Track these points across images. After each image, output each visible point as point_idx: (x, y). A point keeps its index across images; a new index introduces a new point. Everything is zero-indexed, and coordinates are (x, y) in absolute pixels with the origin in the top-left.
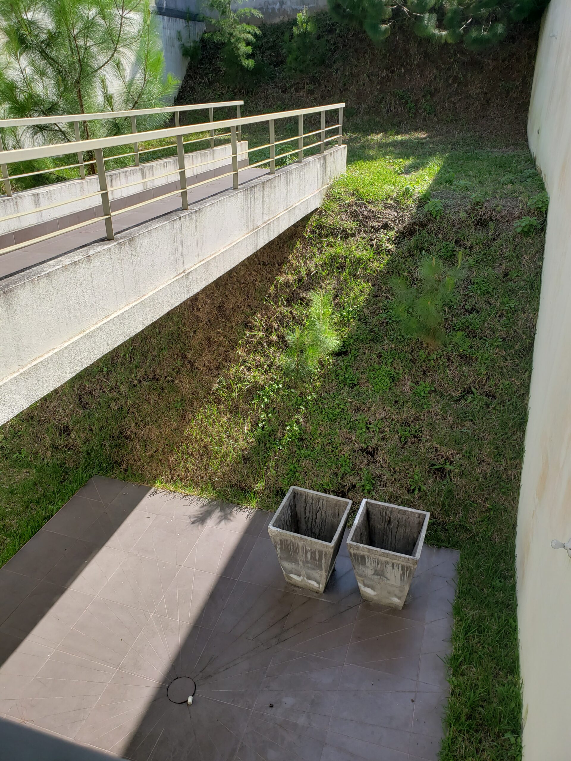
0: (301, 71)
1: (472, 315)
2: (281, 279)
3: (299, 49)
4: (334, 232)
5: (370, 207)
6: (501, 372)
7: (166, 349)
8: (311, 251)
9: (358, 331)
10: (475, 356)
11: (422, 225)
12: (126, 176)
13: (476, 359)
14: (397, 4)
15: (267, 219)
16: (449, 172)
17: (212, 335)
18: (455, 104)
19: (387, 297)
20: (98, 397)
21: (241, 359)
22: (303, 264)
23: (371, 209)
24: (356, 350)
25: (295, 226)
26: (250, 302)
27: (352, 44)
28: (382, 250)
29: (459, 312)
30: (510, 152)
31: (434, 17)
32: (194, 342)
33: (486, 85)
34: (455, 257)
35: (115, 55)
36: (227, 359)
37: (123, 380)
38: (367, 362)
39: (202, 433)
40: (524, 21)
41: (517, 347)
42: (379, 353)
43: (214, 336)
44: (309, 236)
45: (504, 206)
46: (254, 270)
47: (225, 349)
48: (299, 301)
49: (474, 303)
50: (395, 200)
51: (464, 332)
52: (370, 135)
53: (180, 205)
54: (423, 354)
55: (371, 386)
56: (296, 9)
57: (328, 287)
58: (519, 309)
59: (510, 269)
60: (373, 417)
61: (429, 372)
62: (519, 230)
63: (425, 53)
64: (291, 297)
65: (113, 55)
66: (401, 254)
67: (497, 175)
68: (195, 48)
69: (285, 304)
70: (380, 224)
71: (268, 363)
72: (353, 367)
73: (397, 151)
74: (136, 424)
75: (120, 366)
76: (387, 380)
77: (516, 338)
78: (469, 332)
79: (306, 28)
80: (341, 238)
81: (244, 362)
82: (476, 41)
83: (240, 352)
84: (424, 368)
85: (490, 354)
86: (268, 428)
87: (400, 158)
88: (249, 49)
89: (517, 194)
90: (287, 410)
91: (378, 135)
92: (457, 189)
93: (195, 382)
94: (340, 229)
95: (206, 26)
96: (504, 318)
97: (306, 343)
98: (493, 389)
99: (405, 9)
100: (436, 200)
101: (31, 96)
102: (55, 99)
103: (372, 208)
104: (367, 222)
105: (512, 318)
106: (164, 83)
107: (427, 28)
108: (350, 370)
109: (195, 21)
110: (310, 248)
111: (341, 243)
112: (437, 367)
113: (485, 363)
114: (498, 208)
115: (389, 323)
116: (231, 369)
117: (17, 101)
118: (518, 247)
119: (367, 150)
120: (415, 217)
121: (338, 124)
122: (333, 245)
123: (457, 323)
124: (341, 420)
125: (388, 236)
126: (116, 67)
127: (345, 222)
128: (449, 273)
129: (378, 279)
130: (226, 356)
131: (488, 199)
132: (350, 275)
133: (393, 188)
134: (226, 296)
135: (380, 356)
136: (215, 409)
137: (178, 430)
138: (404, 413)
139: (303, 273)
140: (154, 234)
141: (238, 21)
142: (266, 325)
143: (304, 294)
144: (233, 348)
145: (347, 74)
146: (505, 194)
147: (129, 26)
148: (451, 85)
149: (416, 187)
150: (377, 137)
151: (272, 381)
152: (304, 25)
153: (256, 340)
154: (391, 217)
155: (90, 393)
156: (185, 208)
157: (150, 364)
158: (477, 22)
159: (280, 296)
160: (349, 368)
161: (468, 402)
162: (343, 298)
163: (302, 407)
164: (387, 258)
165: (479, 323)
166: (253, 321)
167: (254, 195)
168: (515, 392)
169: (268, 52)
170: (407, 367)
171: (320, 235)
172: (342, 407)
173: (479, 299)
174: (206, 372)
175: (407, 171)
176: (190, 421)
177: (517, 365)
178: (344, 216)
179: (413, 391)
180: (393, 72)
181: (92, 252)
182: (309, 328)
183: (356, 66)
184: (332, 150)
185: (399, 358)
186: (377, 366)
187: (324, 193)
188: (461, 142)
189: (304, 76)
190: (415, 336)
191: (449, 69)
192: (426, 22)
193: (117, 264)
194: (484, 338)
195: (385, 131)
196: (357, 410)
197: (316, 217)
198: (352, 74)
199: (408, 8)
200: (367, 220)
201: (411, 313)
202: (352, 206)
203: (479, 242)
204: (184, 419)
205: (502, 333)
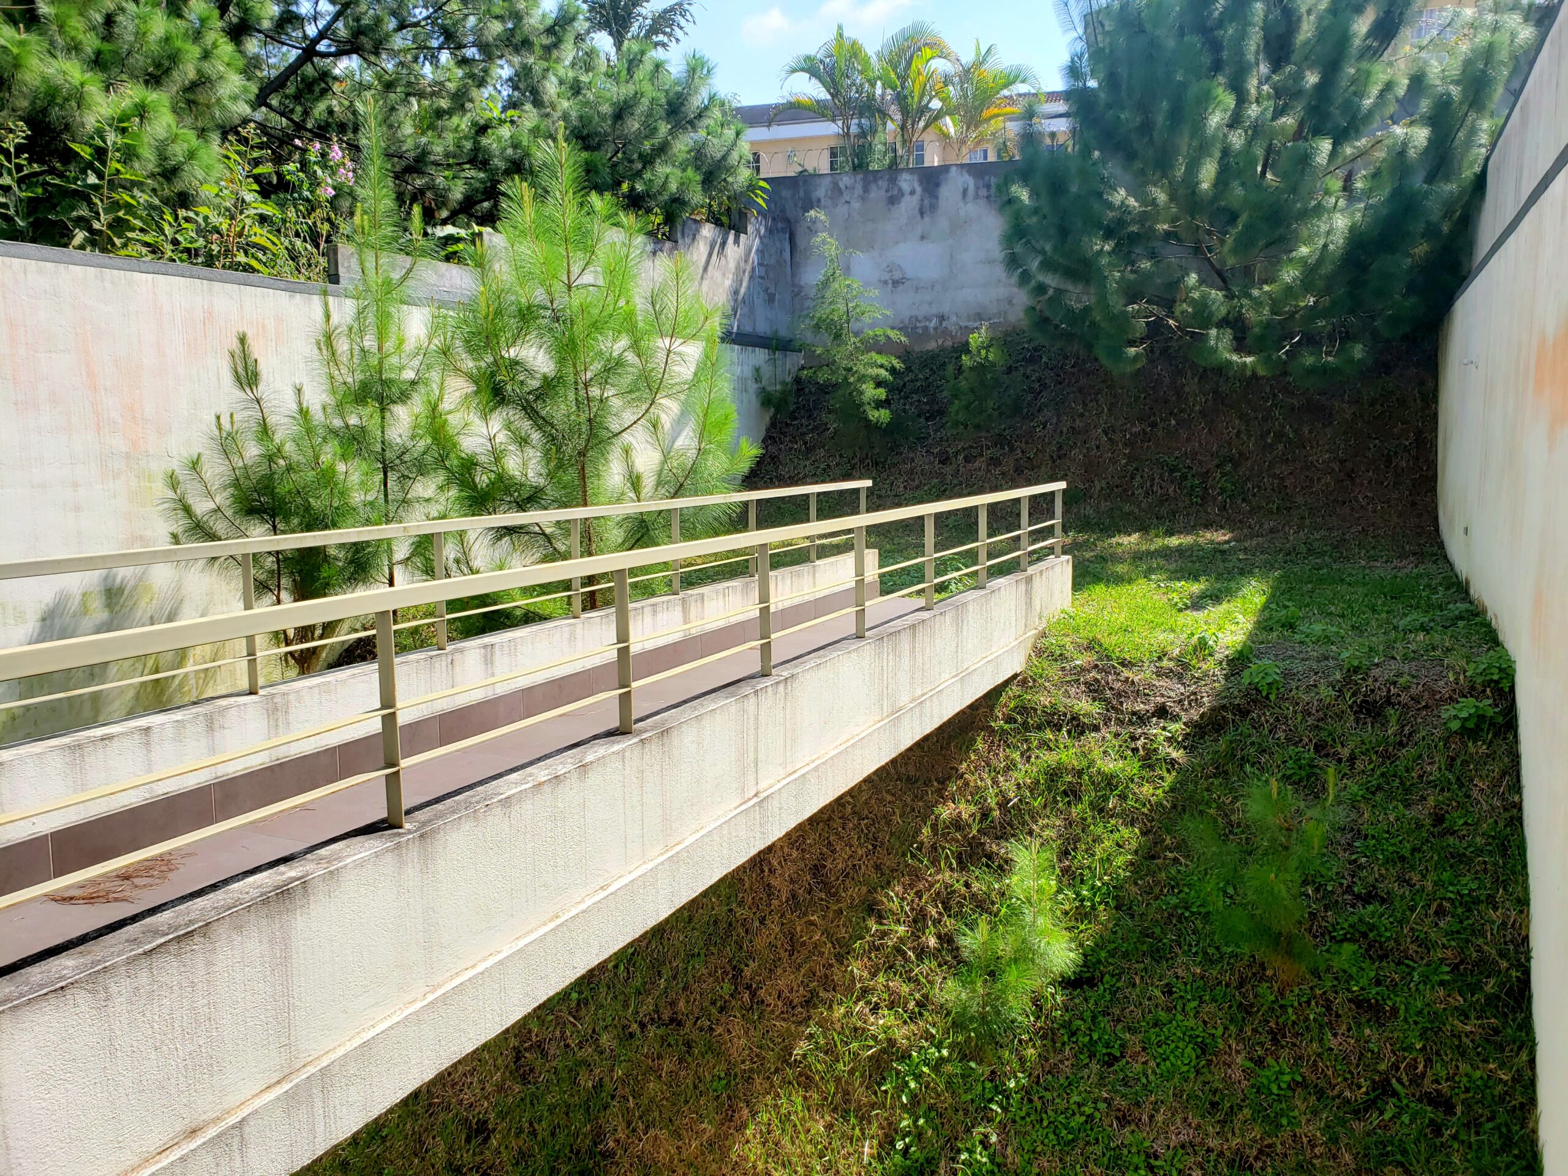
0: (977, 427)
1: (1370, 908)
2: (945, 812)
3: (972, 390)
4: (1054, 720)
5: (1126, 673)
6: (1458, 1047)
7: (702, 955)
8: (1007, 757)
9: (1115, 933)
10: (1390, 1003)
11: (1240, 711)
12: (655, 613)
13: (1394, 1011)
14: (1155, 315)
15: (919, 692)
16: (1286, 607)
17: (799, 929)
18: (1283, 479)
19: (1176, 860)
20: (555, 1056)
21: (858, 986)
22: (989, 782)
23: (1127, 678)
24: (1113, 976)
25: (972, 707)
26: (878, 858)
27: (1074, 380)
28: (1157, 759)
29: (1340, 899)
30: (1408, 568)
31: (1228, 335)
32: (760, 943)
33: (1342, 446)
34: (1317, 780)
35: (651, 410)
36: (828, 983)
37: (609, 1020)
38: (1141, 1004)
39: (768, 1155)
40: (1405, 338)
41: (1491, 986)
42: (1167, 985)
43: (802, 931)
44: (1001, 727)
45: (1413, 677)
46: (888, 792)
47: (824, 961)
48: (984, 860)
49: (1371, 880)
50: (1178, 660)
51: (1356, 947)
52: (1114, 536)
53: (757, 668)
54: (1266, 993)
55: (1152, 1064)
56: (966, 327)
57: (1047, 833)
58: (1483, 898)
59: (1445, 807)
60: (1161, 1141)
61: (1284, 1036)
62: (1455, 725)
63: (1215, 392)
64: (966, 851)
65: (647, 411)
66: (1199, 769)
67: (1388, 612)
68: (783, 392)
69: (955, 866)
70: (1151, 707)
71: (918, 996)
72: (1109, 1014)
73: (1173, 567)
74: (629, 1123)
75: (606, 989)
76: (1189, 1050)
77: (1484, 966)
78: (1370, 946)
79: (987, 357)
80: (1069, 732)
81: (865, 991)
82: (1311, 371)
83: (856, 968)
84: (1272, 1024)
85: (1427, 1001)
86: (918, 1154)
87: (1179, 580)
88: (882, 393)
89: (1438, 653)
90: (961, 1113)
91: (1130, 535)
92: (1308, 640)
93: (759, 1034)
94: (1065, 715)
95: (804, 358)
96: (1448, 918)
97: (1000, 953)
98: (1444, 1086)
99: (1171, 322)
100: (1266, 661)
101: (500, 477)
102: (542, 482)
103: (1130, 675)
104: (1121, 703)
105: (1468, 918)
106: (733, 451)
107: (1216, 351)
108: (1103, 1021)
109: (786, 350)
110: (1004, 750)
111: (1069, 742)
112: (1302, 1024)
113: (1416, 1023)
114: (1401, 680)
115: (1186, 918)
116: (835, 1007)
117: (476, 486)
118: (1459, 762)
119: (1110, 563)
120: (1224, 694)
121: (1053, 518)
122: (1052, 745)
123: (1338, 924)
124: (1088, 1143)
125: (1169, 731)
126: (652, 429)
127: (1076, 701)
128: (1310, 813)
129: (1153, 820)
130: (826, 976)
131: (1376, 661)
132: (1093, 809)
133: (1172, 636)
134: (829, 842)
135: (1168, 991)
136: (799, 1100)
137: (718, 1145)
138: (1234, 1134)
139: (992, 802)
140: (706, 722)
141: (863, 347)
142: (912, 909)
143: (994, 846)
144: (840, 958)
145: (1065, 430)
146: (1413, 652)
147: (680, 364)
148: (1271, 445)
149: (1220, 635)
150: (1130, 541)
151: (927, 1040)
152: (983, 352)
153: (890, 943)
154: (1172, 694)
155: (539, 1046)
156: (765, 674)
157: (666, 988)
158: (1311, 341)
159: (944, 848)
160: (1100, 1018)
161: (1387, 1116)
162: (1079, 857)
163: (994, 1107)
164: (1169, 779)
165: (1389, 926)
166: (885, 900)
167: (894, 649)
168: (1502, 1099)
169: (915, 397)
170: (1232, 1020)
171: (1025, 725)
172: (1088, 1110)
173: (1383, 872)
174: (782, 1013)
175: (1197, 603)
176: (744, 1126)
177: (1496, 1031)
178: (1072, 691)
179: (1252, 1081)
180: (1154, 425)
181: (590, 758)
182: (1007, 922)
183: (1082, 415)
184: (1042, 565)
185: (1214, 1000)
186: (1163, 1015)
187: (1030, 645)
188: (1303, 549)
189: (983, 434)
190: (1246, 949)
191: (1265, 419)
192: (1212, 342)
193: (635, 780)
194: (1407, 962)
195: (1144, 529)
196: (1123, 1120)
197: (1015, 689)
198: (1074, 428)
199: (1176, 321)
200: (1123, 699)
201: (1231, 897)
202: (1089, 672)
203: (1367, 750)
204: (731, 1120)
205: (1449, 953)
